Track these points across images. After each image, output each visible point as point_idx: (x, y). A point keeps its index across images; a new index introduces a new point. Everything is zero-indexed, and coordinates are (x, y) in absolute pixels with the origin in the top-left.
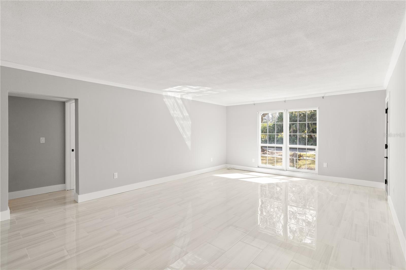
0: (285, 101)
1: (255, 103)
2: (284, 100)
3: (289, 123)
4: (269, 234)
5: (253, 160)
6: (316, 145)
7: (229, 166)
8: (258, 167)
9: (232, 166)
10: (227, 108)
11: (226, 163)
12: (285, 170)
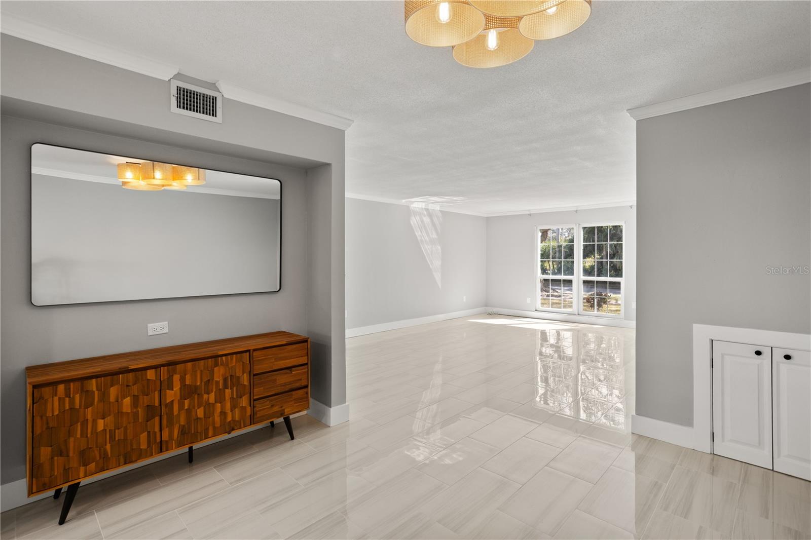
0: (577, 210)
1: (532, 213)
2: (575, 209)
3: (582, 243)
4: (550, 412)
5: (529, 301)
6: (622, 277)
7: (490, 310)
8: (536, 311)
9: (495, 310)
10: (488, 219)
11: (486, 306)
12: (577, 314)
